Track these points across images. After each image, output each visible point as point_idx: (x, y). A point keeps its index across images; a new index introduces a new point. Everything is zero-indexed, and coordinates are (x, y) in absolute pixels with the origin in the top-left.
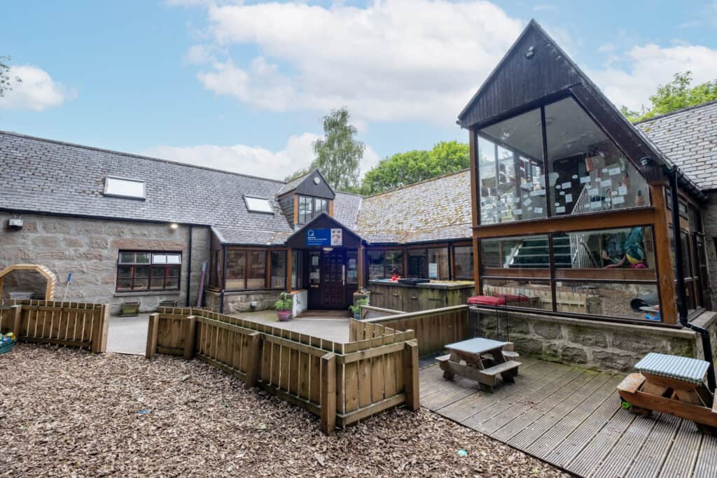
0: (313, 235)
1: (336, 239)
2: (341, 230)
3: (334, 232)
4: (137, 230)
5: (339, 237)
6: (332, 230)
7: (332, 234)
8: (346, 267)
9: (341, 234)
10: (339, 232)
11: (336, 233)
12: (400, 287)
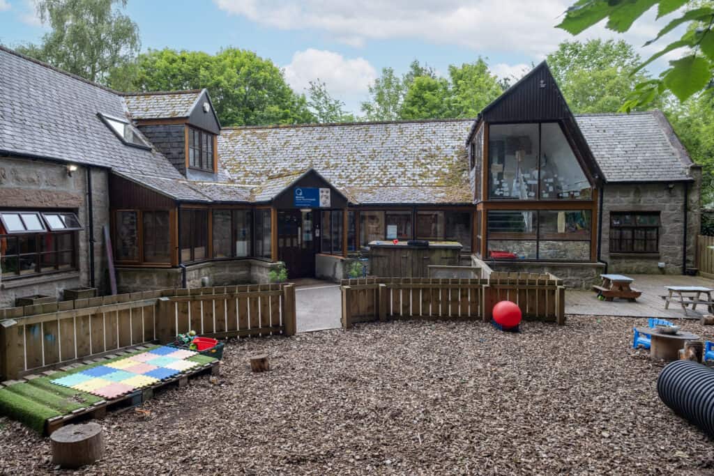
0: (301, 194)
1: (325, 200)
2: (329, 190)
3: (322, 192)
4: (24, 171)
5: (327, 198)
6: (321, 189)
7: (321, 194)
8: (302, 229)
9: (329, 194)
10: (327, 192)
11: (325, 194)
12: (410, 249)
